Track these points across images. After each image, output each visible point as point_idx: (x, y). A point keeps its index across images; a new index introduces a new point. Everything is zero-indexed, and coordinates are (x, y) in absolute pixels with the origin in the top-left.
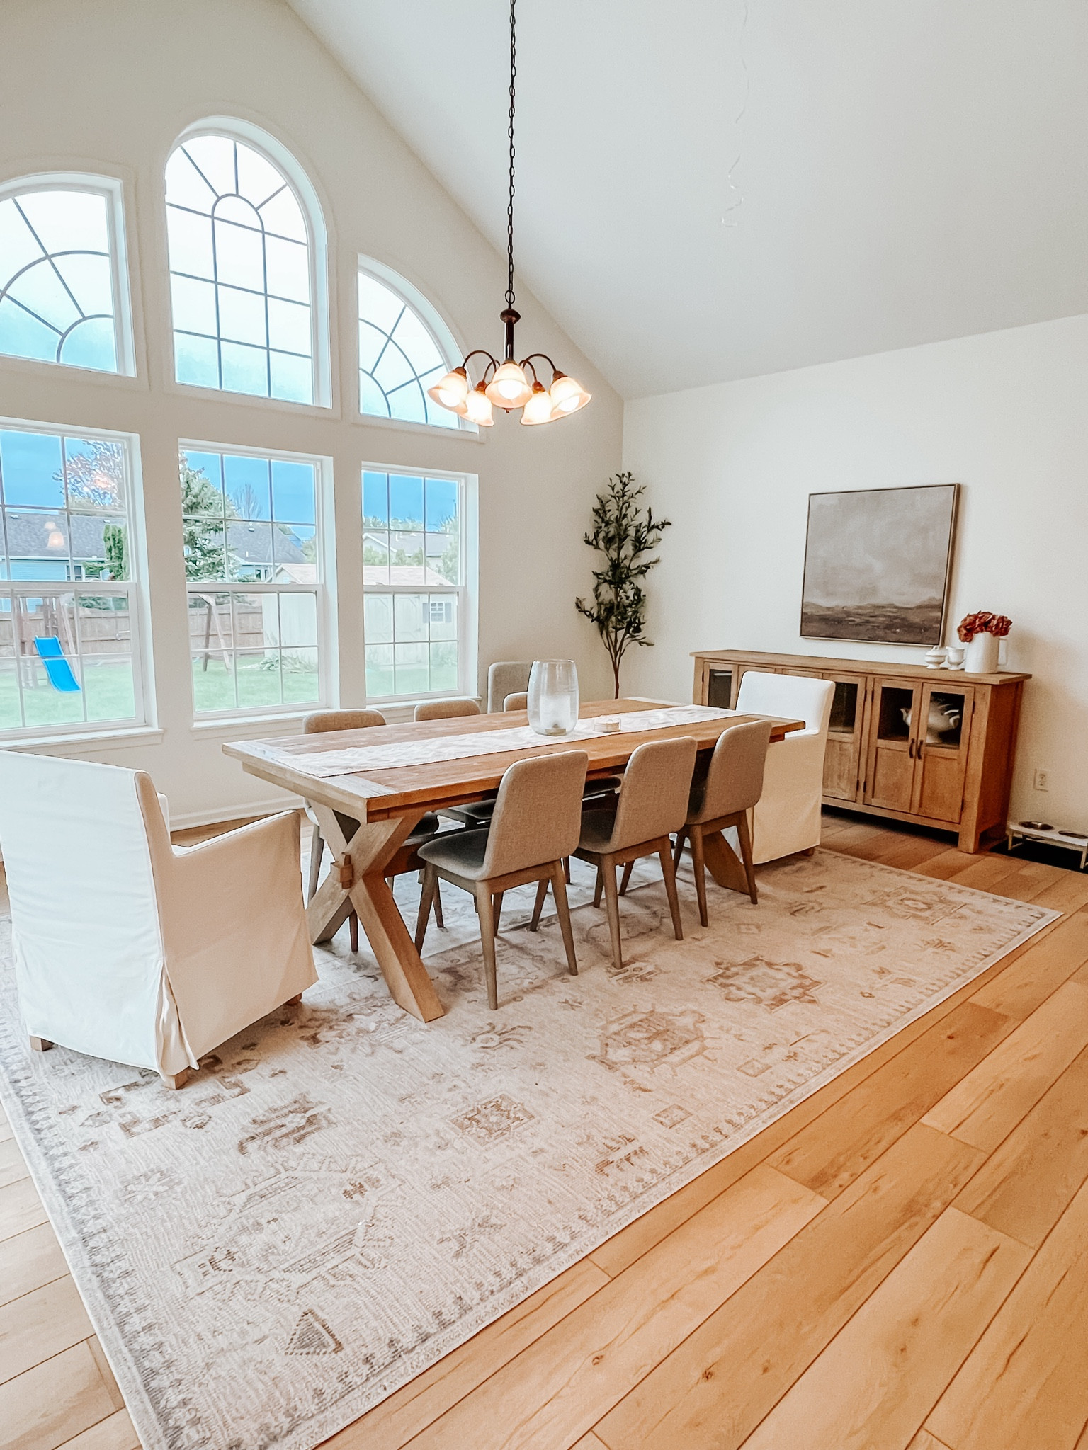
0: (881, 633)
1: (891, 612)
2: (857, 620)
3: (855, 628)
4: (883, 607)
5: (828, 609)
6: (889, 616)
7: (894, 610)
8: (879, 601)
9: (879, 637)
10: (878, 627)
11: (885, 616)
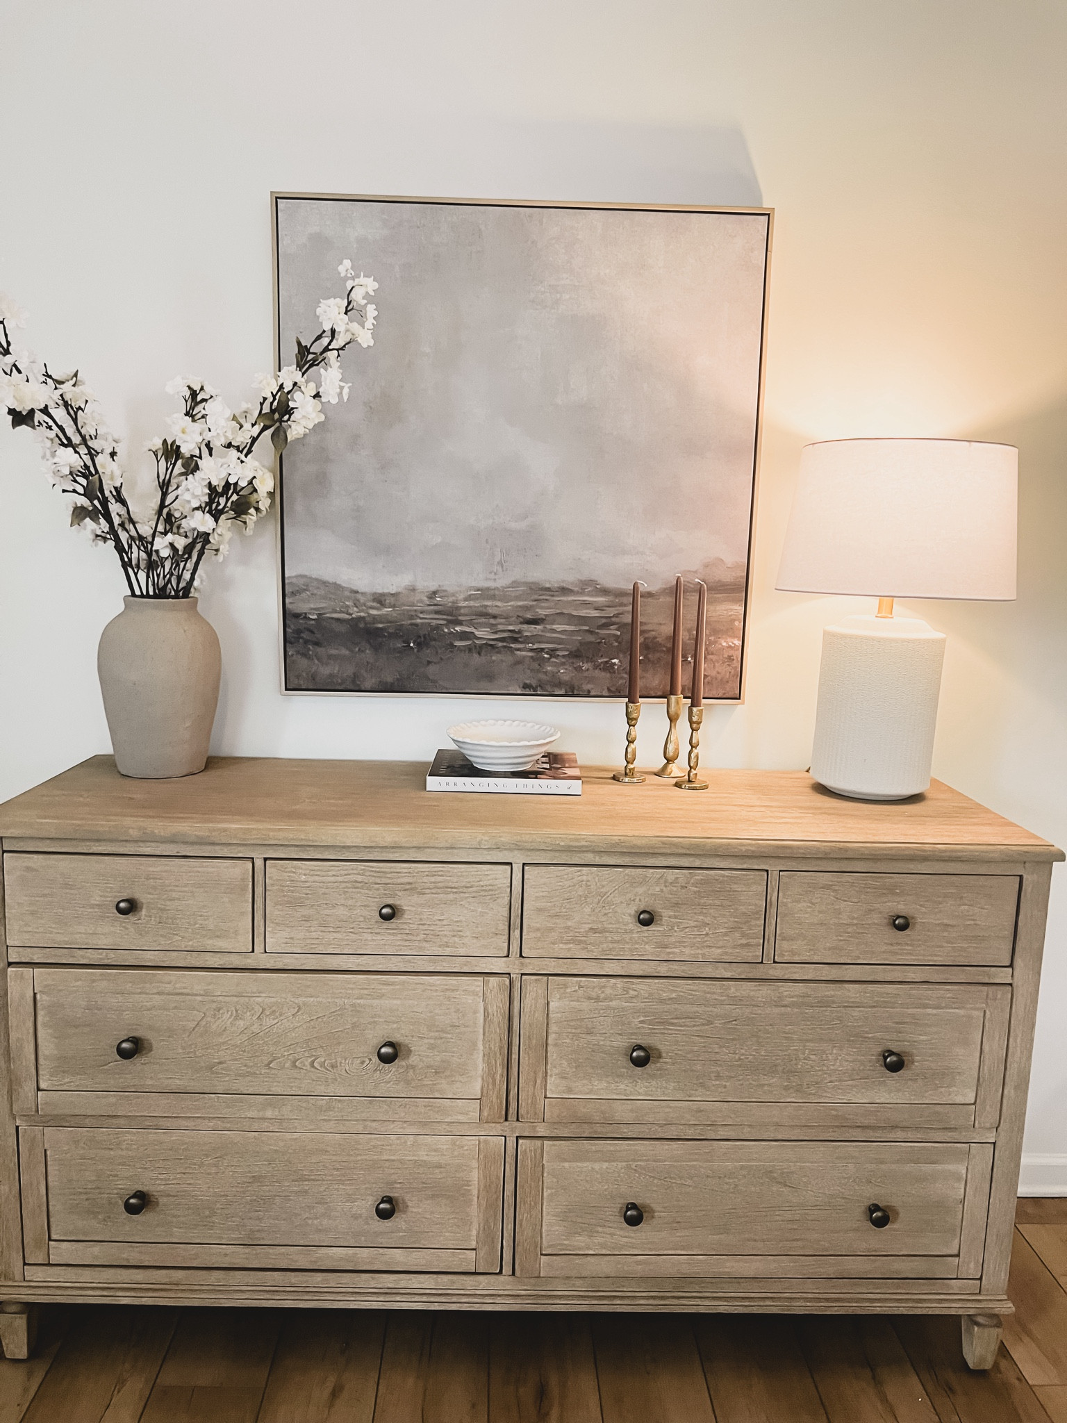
0: (565, 673)
1: (590, 607)
2: (483, 633)
3: (476, 660)
4: (564, 591)
5: (380, 599)
6: (583, 620)
7: (601, 600)
8: (552, 572)
9: (559, 684)
10: (552, 652)
11: (571, 619)
